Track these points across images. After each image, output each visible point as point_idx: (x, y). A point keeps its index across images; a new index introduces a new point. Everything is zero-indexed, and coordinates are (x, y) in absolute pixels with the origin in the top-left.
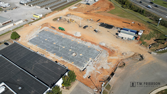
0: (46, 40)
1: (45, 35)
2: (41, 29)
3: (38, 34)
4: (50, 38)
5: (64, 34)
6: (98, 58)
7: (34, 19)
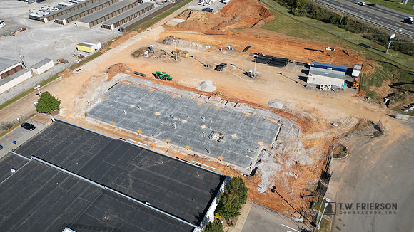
0: (132, 106)
1: (125, 95)
2: (109, 80)
4: (140, 100)
7: (81, 57)
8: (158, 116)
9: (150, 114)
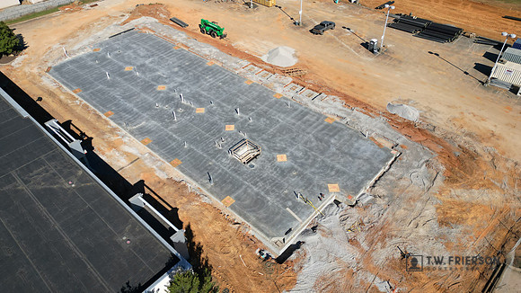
0: (128, 68)
3: (101, 44)
6: (380, 190)
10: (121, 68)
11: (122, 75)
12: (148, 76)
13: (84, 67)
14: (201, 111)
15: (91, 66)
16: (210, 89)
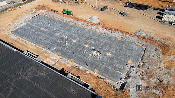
0: (42, 29)
3: (29, 21)
4: (49, 26)
5: (71, 19)
8: (57, 36)
9: (52, 35)
10: (40, 29)
11: (41, 31)
12: (51, 31)
13: (25, 30)
14: (74, 41)
15: (28, 29)
16: (75, 33)
